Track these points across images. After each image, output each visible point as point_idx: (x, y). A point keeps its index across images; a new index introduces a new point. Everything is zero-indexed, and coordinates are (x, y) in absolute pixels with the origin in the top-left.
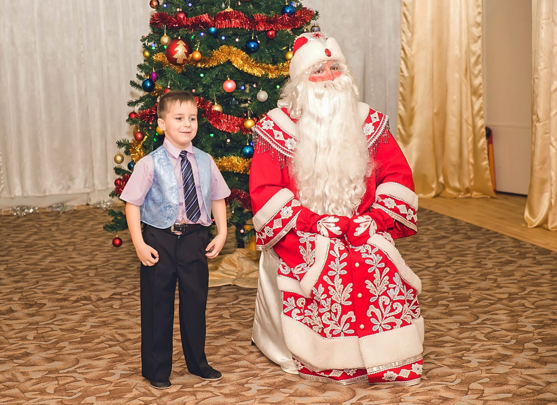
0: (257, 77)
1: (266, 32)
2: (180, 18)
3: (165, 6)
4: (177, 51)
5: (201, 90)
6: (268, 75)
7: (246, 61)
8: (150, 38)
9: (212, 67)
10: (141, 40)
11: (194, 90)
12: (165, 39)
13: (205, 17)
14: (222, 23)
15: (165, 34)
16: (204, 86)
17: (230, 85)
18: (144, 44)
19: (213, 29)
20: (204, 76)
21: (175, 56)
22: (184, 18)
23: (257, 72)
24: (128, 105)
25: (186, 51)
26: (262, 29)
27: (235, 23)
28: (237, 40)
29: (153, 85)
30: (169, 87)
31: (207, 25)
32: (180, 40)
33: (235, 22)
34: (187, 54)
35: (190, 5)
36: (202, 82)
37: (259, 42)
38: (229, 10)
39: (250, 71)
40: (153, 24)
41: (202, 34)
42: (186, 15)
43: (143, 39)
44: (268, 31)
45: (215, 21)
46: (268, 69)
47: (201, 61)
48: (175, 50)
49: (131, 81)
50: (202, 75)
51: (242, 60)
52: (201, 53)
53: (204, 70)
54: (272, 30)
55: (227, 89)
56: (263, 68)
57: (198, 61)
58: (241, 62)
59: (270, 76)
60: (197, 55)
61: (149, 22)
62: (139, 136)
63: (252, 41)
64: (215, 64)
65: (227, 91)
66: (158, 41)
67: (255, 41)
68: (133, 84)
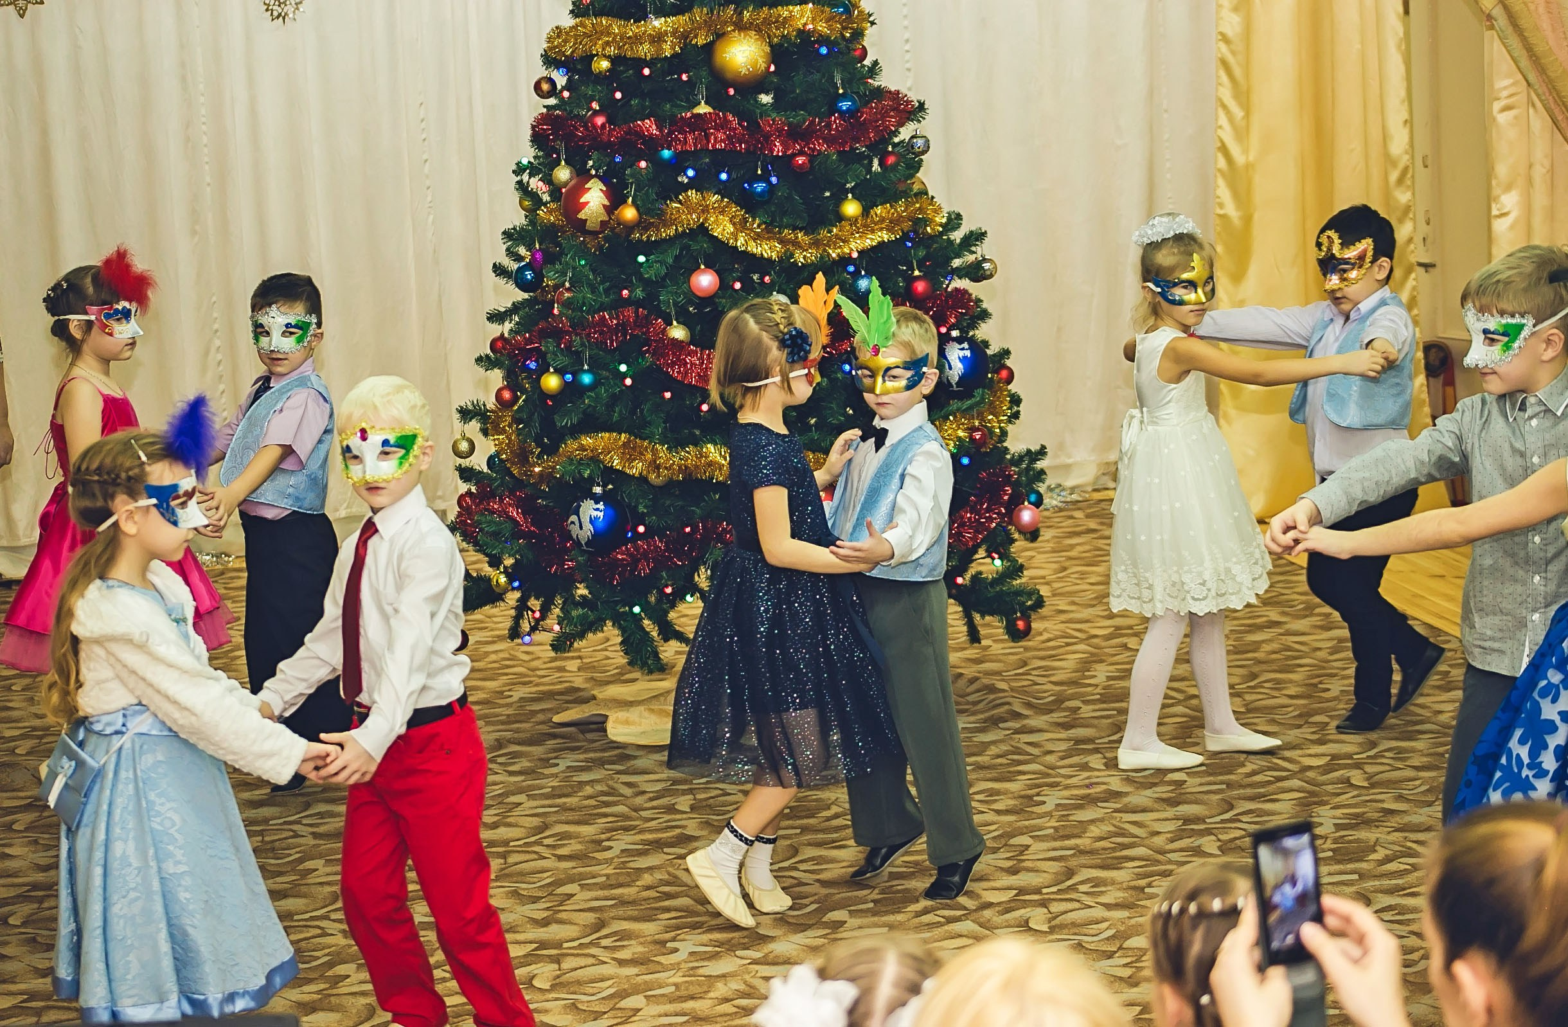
0: (769, 260)
1: (789, 159)
2: (594, 125)
3: (566, 94)
4: (587, 203)
5: (639, 293)
6: (792, 255)
7: (741, 226)
8: (533, 170)
9: (664, 240)
10: (514, 172)
11: (625, 292)
12: (563, 174)
13: (650, 126)
14: (685, 139)
15: (563, 163)
16: (647, 283)
17: (705, 280)
18: (520, 183)
19: (666, 154)
20: (647, 260)
21: (581, 215)
22: (603, 125)
23: (768, 250)
24: (488, 319)
25: (607, 203)
26: (778, 149)
27: (718, 141)
28: (724, 176)
29: (539, 277)
30: (567, 285)
31: (651, 147)
32: (593, 177)
33: (716, 139)
34: (610, 209)
35: (618, 95)
36: (641, 274)
37: (774, 180)
38: (703, 109)
39: (754, 248)
40: (538, 138)
41: (643, 164)
42: (610, 121)
43: (519, 170)
44: (794, 155)
45: (670, 133)
46: (796, 244)
47: (640, 224)
48: (582, 200)
49: (495, 265)
50: (641, 259)
51: (734, 224)
52: (638, 209)
53: (648, 248)
54: (801, 153)
55: (702, 290)
56: (781, 242)
57: (630, 228)
58: (730, 228)
59: (800, 258)
60: (629, 213)
61: (530, 132)
62: (507, 395)
63: (759, 179)
64: (671, 232)
65: (699, 294)
66: (548, 180)
67: (765, 178)
68: (499, 270)
